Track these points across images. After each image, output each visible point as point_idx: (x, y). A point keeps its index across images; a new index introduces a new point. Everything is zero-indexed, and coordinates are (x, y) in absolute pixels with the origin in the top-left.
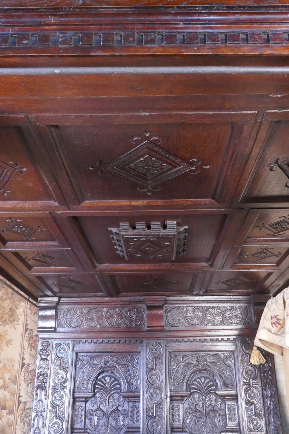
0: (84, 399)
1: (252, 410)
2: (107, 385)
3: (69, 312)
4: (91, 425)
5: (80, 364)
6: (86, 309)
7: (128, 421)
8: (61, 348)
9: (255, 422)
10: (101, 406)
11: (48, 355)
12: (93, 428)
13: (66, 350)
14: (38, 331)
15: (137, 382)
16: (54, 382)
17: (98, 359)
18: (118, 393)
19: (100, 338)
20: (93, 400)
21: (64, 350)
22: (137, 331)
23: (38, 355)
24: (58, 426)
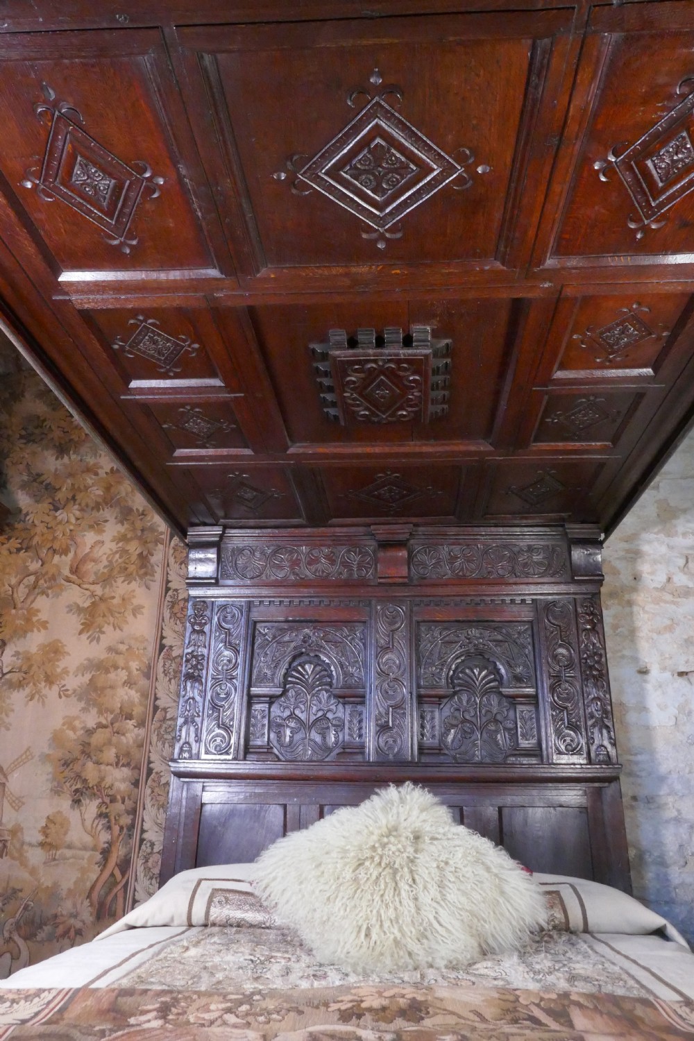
0: (268, 699)
1: (562, 719)
2: (307, 677)
3: (241, 553)
4: (279, 741)
5: (260, 640)
6: (272, 548)
7: (345, 736)
8: (227, 612)
9: (568, 739)
10: (297, 712)
11: (205, 624)
12: (282, 746)
13: (237, 615)
14: (187, 583)
15: (360, 671)
16: (215, 669)
17: (292, 633)
18: (327, 691)
19: (296, 597)
20: (283, 702)
21: (233, 617)
22: (361, 586)
23: (188, 624)
24: (221, 741)
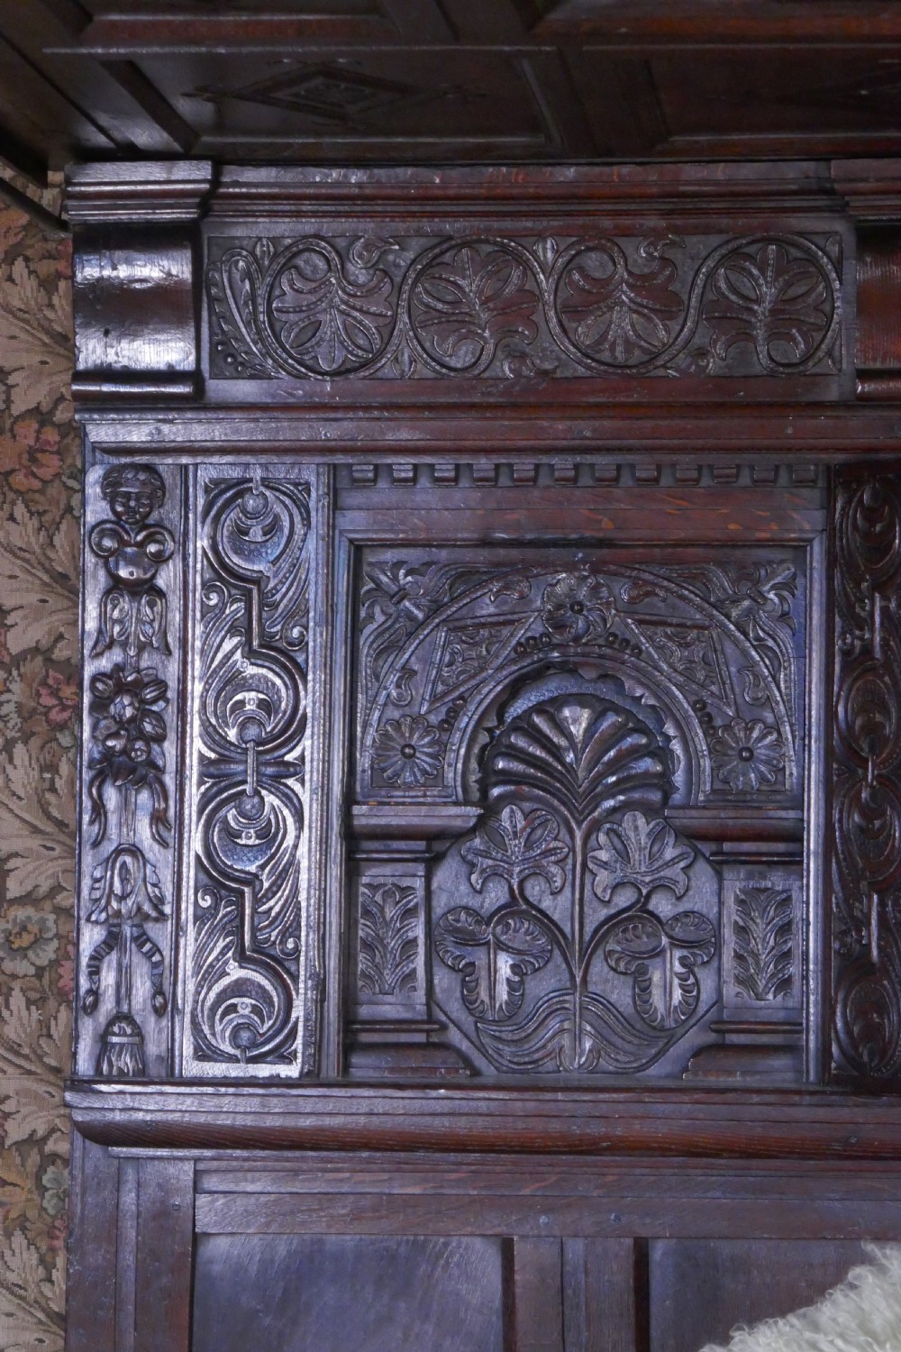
0: (422, 845)
2: (570, 757)
3: (288, 265)
4: (467, 1003)
5: (380, 618)
6: (416, 245)
8: (244, 512)
10: (534, 889)
11: (160, 559)
12: (481, 1019)
13: (286, 524)
14: (78, 396)
15: (780, 741)
16: (212, 735)
17: (507, 587)
18: (650, 811)
19: (520, 451)
20: (478, 853)
21: (272, 529)
22: (785, 405)
23: (90, 560)
24: (255, 1009)
